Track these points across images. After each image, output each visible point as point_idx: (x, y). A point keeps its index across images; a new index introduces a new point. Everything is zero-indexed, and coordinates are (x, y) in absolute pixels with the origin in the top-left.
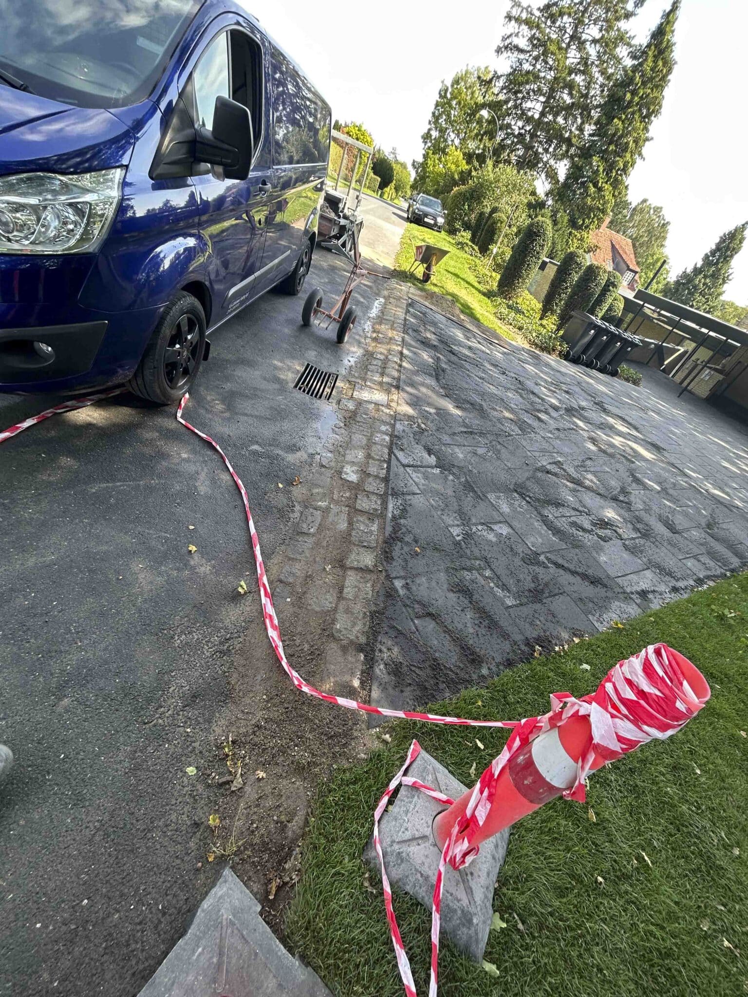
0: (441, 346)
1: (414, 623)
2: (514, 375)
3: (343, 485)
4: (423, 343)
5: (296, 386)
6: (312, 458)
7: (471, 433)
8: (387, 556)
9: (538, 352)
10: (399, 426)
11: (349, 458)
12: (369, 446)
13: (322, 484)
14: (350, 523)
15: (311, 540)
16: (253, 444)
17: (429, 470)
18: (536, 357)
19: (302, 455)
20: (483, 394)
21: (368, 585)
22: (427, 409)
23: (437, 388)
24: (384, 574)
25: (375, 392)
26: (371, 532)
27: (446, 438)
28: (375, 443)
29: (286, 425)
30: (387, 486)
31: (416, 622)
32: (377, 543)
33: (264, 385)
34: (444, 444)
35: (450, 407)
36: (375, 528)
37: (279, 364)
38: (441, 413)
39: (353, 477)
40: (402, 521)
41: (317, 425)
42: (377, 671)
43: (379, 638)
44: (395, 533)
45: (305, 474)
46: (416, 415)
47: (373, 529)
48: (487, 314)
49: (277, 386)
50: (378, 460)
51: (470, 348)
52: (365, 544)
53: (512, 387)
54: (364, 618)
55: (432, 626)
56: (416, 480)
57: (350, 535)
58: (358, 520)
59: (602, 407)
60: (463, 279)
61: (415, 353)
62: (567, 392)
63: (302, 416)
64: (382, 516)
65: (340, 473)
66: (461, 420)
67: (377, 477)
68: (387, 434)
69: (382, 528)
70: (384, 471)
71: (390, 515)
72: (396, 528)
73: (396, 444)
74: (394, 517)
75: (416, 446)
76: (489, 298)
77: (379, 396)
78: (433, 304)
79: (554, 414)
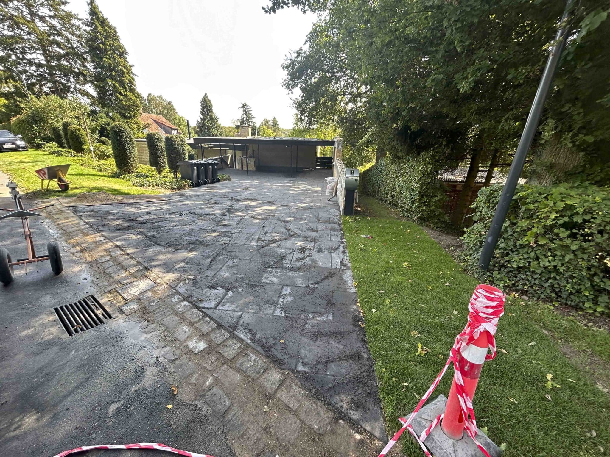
0: (132, 224)
1: (328, 375)
2: (187, 212)
3: (203, 356)
4: (119, 230)
5: (70, 333)
6: (160, 364)
7: (214, 258)
8: (279, 363)
9: (178, 192)
10: (181, 290)
11: (182, 337)
12: (182, 317)
13: (190, 371)
14: (239, 370)
15: (235, 409)
16: (107, 408)
17: (227, 297)
18: (182, 195)
19: (151, 372)
20: (189, 233)
21: (294, 387)
22: (179, 266)
23: (166, 250)
24: (290, 372)
25: (137, 283)
26: (255, 361)
27: (210, 273)
28: (183, 313)
29: (110, 366)
30: (225, 328)
31: (328, 373)
32: (265, 362)
33: (43, 360)
34: (213, 276)
35: (185, 254)
36: (253, 357)
37: (29, 332)
38: (186, 261)
39: (202, 345)
40: (257, 337)
41: (130, 341)
42: (354, 417)
43: (333, 402)
44: (264, 347)
45: (171, 379)
46: (179, 275)
47: (253, 358)
48: (129, 187)
49: (55, 349)
50: (200, 320)
51: (148, 213)
52: (262, 371)
53: (195, 219)
54: (317, 404)
55: (333, 366)
56: (230, 309)
57: (248, 376)
58: (240, 364)
59: (235, 199)
60: (88, 175)
61: (124, 240)
62: (216, 203)
63: (110, 348)
64: (247, 346)
65: (191, 351)
66: (201, 257)
67: (213, 330)
68: (182, 301)
69: (256, 352)
70: (212, 322)
71: (249, 341)
72: (260, 343)
73: (194, 301)
74: (252, 340)
75: (204, 291)
76: (118, 177)
77: (143, 285)
78: (90, 201)
79: (227, 218)
